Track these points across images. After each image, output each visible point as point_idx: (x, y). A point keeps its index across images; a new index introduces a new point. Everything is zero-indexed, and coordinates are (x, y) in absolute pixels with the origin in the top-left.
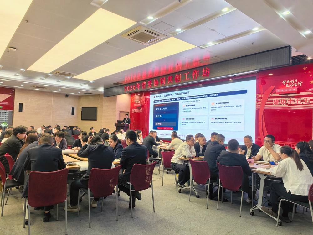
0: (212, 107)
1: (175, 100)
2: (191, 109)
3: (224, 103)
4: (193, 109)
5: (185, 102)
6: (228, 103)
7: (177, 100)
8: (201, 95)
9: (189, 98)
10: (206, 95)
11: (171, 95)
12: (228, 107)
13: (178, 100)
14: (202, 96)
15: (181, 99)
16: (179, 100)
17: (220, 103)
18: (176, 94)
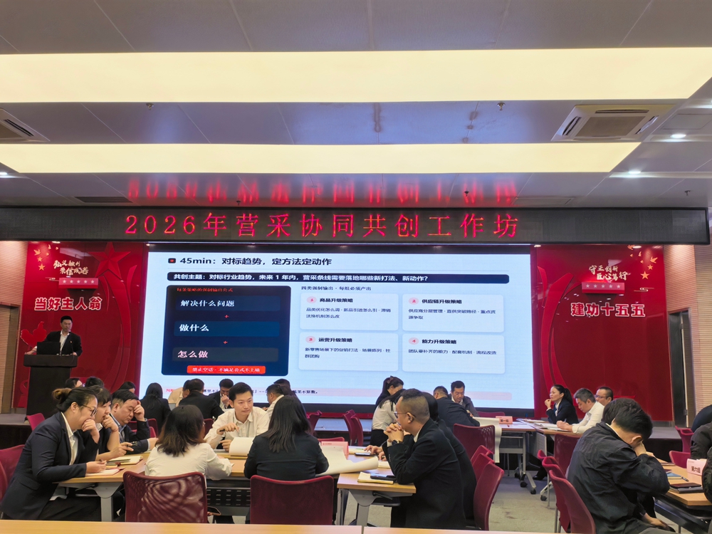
0: (411, 311)
1: (275, 279)
2: (338, 310)
3: (447, 302)
4: (345, 310)
5: (315, 288)
6: (459, 302)
7: (280, 280)
8: (374, 275)
9: (329, 278)
10: (391, 275)
11: (257, 261)
12: (459, 311)
13: (288, 280)
14: (376, 278)
15: (300, 277)
16: (292, 280)
17: (436, 301)
18: (276, 262)
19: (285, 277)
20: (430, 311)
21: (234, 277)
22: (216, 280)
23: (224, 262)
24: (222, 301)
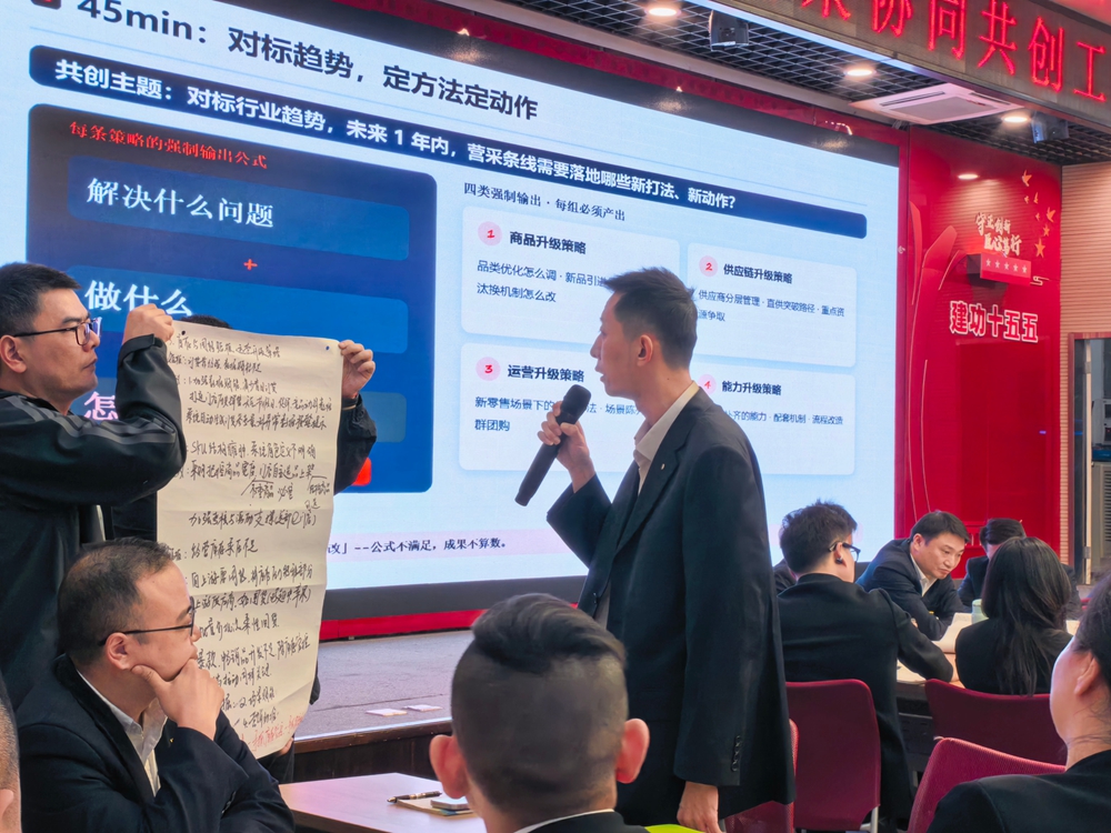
0: (703, 294)
1: (390, 145)
2: (552, 275)
3: (768, 275)
4: (569, 277)
5: (498, 194)
6: (788, 278)
7: (408, 149)
8: (631, 172)
9: (531, 163)
10: (665, 179)
11: (339, 64)
12: (788, 305)
13: (427, 154)
14: (637, 184)
15: (458, 148)
16: (437, 156)
17: (748, 272)
18: (395, 78)
19: (419, 140)
20: (739, 299)
21: (269, 112)
22: (211, 113)
23: (236, 45)
24: (233, 199)
